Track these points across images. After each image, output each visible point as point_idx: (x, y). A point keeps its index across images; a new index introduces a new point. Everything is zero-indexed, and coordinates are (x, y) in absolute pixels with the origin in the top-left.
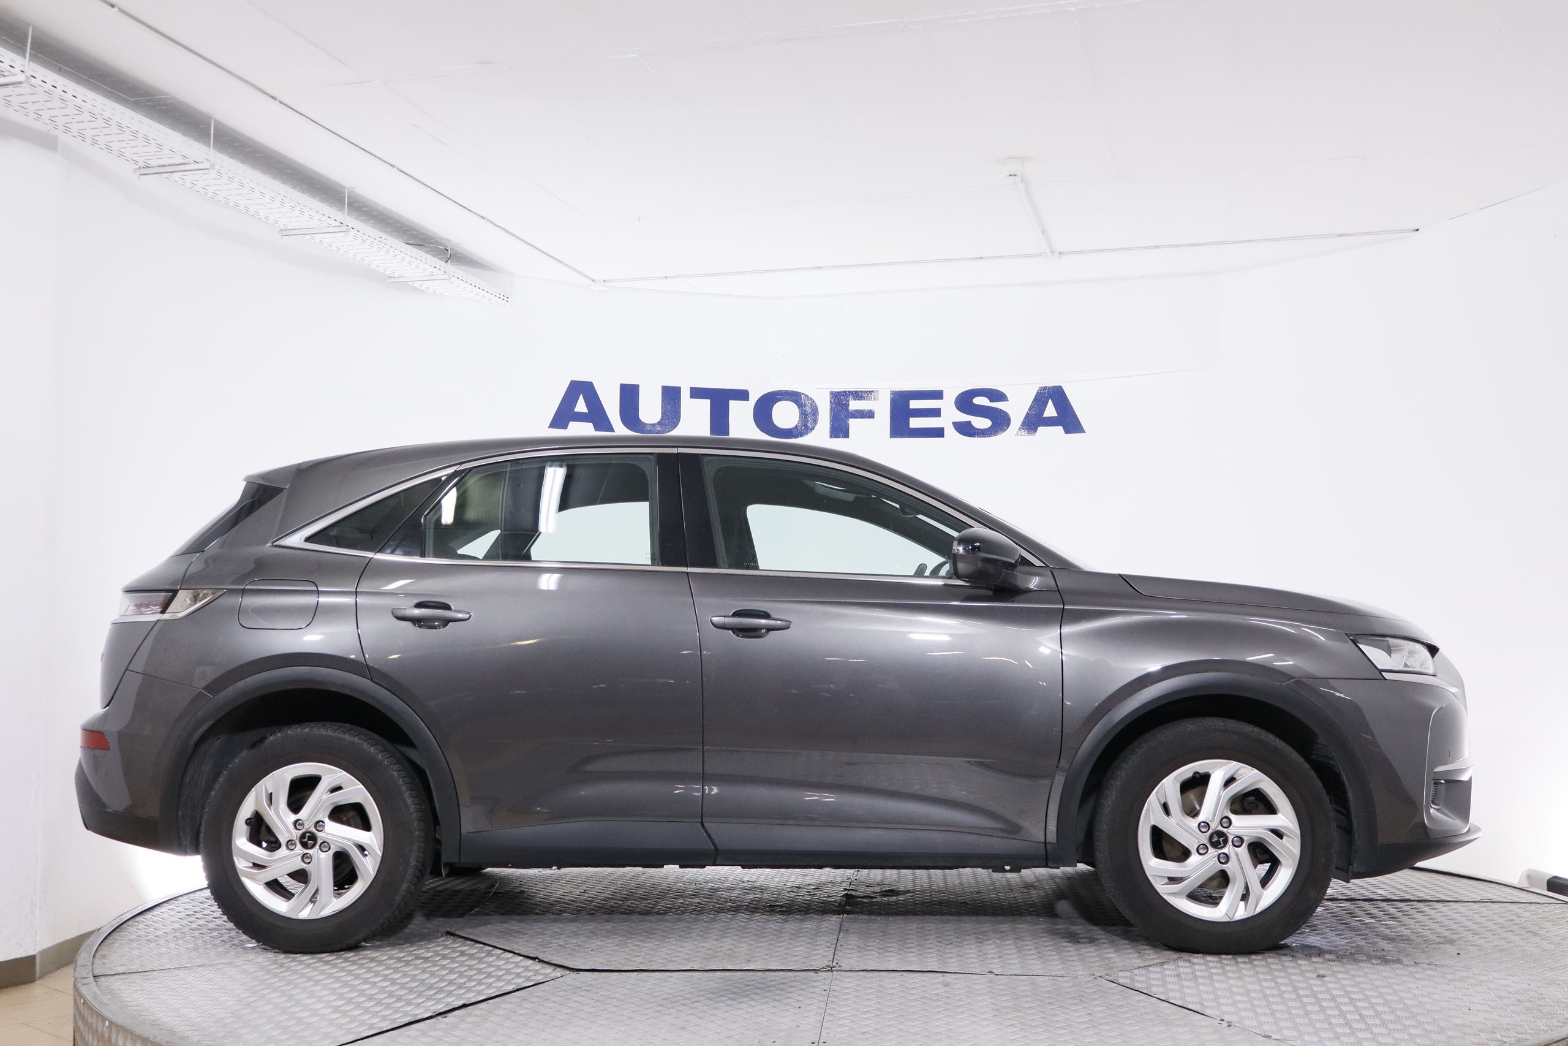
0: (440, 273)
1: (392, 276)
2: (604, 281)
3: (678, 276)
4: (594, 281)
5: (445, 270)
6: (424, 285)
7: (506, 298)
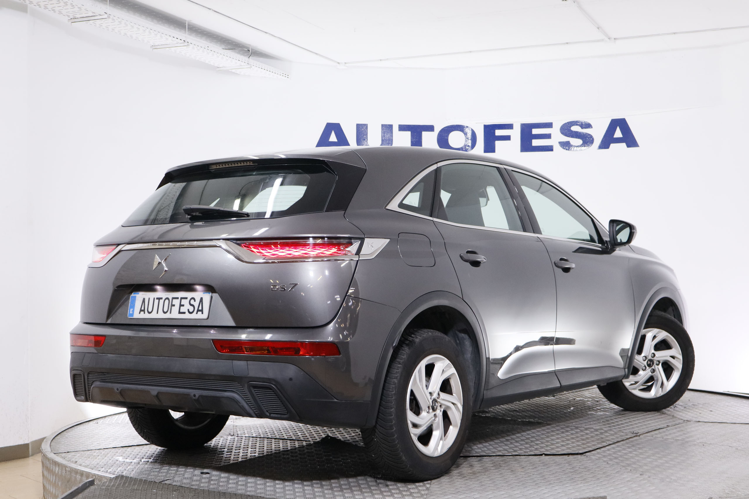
0: (245, 64)
1: (219, 67)
2: (345, 63)
3: (387, 59)
4: (338, 63)
5: (248, 62)
6: (237, 71)
7: (287, 76)
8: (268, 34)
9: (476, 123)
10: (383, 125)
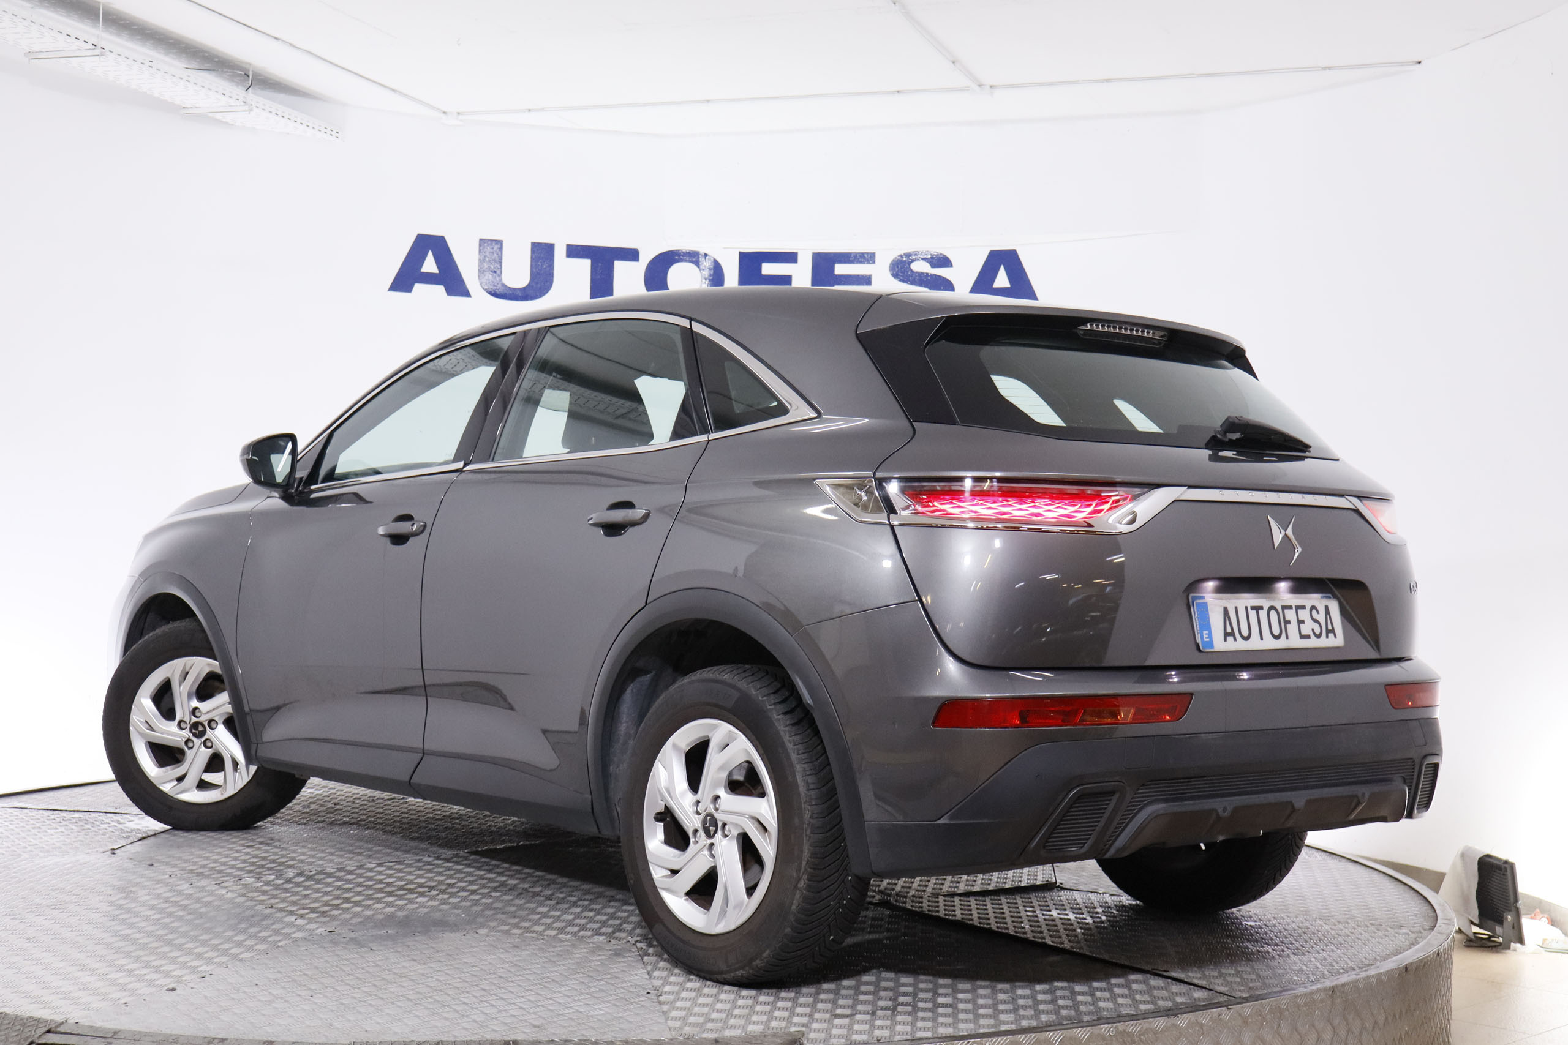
0: (238, 103)
2: (459, 113)
4: (445, 113)
5: (244, 100)
6: (228, 118)
7: (334, 133)
8: (280, 42)
9: (725, 248)
10: (533, 244)
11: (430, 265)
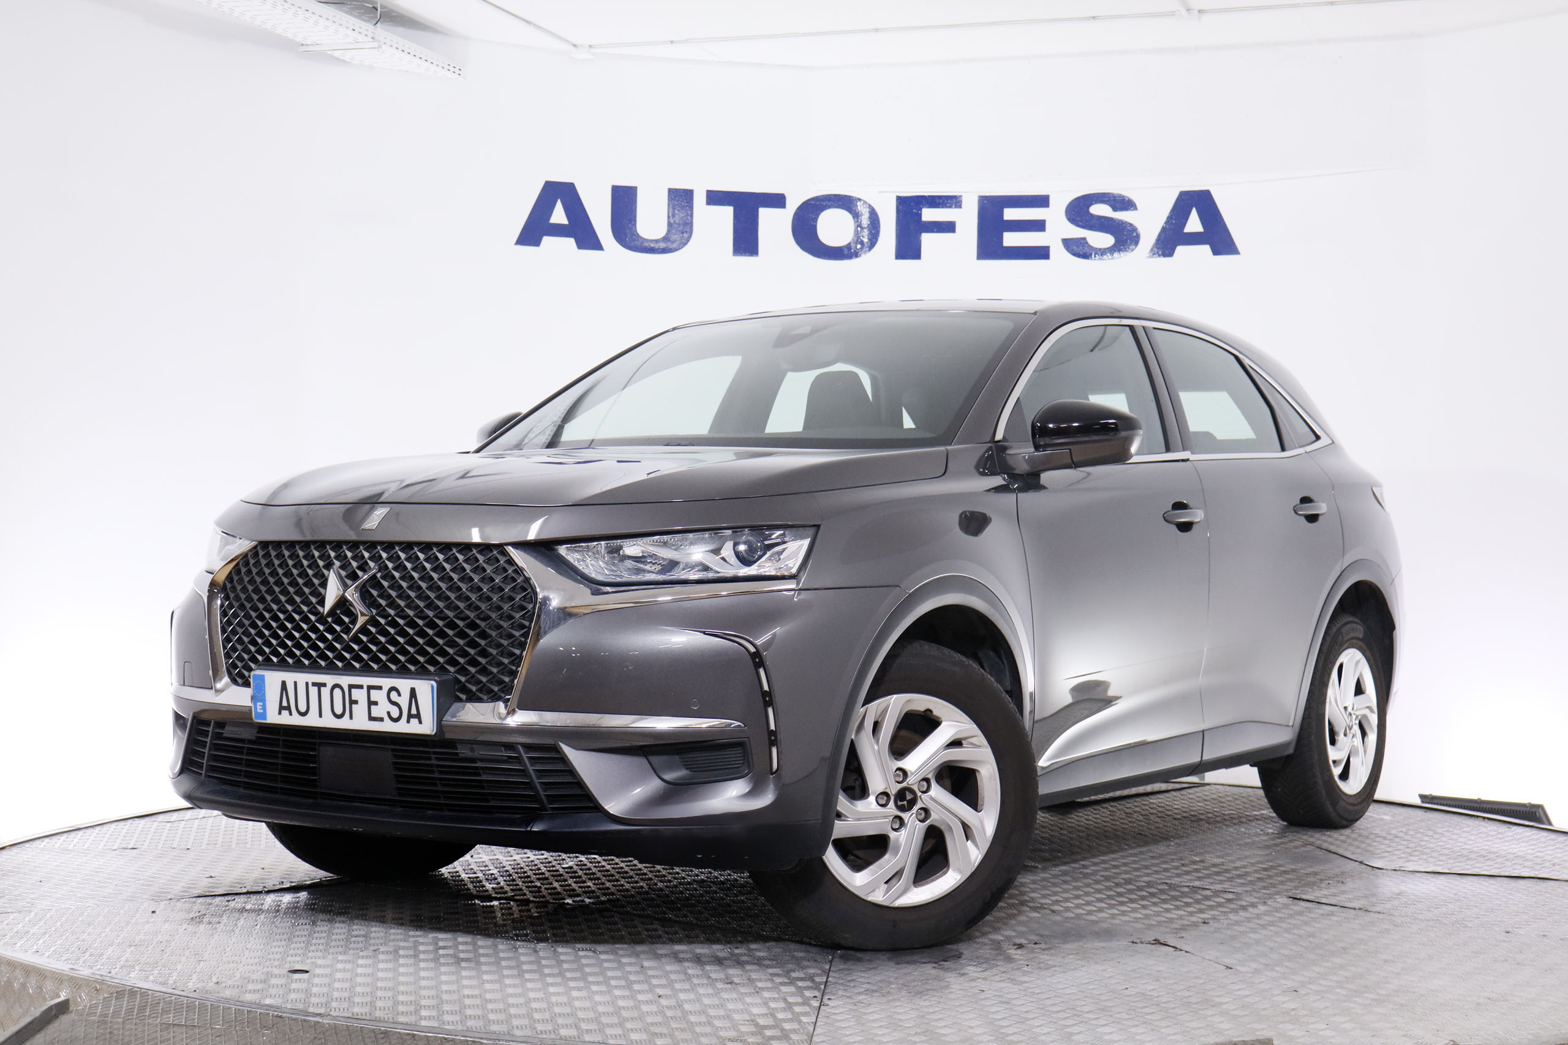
0: (365, 39)
1: (304, 43)
2: (590, 46)
3: (688, 40)
4: (575, 45)
5: (373, 35)
6: (347, 55)
7: (456, 70)
9: (880, 192)
10: (671, 191)
11: (559, 216)
